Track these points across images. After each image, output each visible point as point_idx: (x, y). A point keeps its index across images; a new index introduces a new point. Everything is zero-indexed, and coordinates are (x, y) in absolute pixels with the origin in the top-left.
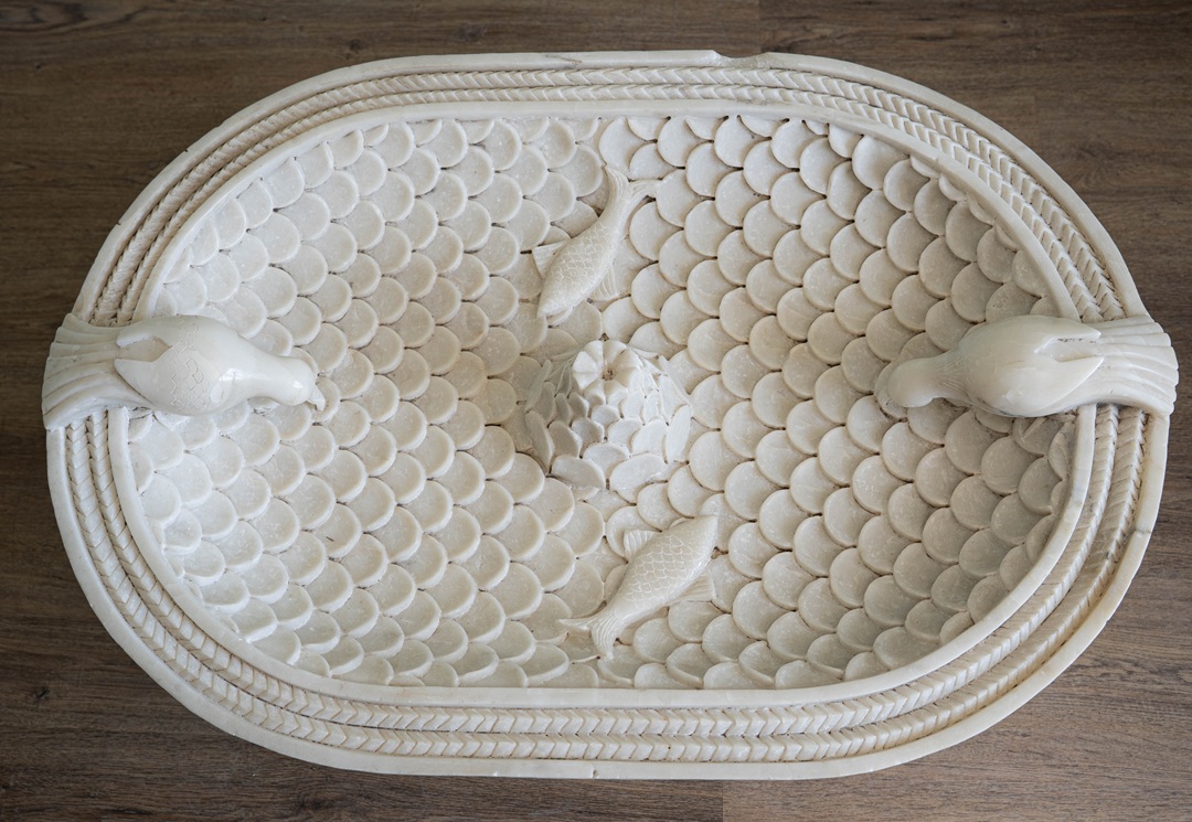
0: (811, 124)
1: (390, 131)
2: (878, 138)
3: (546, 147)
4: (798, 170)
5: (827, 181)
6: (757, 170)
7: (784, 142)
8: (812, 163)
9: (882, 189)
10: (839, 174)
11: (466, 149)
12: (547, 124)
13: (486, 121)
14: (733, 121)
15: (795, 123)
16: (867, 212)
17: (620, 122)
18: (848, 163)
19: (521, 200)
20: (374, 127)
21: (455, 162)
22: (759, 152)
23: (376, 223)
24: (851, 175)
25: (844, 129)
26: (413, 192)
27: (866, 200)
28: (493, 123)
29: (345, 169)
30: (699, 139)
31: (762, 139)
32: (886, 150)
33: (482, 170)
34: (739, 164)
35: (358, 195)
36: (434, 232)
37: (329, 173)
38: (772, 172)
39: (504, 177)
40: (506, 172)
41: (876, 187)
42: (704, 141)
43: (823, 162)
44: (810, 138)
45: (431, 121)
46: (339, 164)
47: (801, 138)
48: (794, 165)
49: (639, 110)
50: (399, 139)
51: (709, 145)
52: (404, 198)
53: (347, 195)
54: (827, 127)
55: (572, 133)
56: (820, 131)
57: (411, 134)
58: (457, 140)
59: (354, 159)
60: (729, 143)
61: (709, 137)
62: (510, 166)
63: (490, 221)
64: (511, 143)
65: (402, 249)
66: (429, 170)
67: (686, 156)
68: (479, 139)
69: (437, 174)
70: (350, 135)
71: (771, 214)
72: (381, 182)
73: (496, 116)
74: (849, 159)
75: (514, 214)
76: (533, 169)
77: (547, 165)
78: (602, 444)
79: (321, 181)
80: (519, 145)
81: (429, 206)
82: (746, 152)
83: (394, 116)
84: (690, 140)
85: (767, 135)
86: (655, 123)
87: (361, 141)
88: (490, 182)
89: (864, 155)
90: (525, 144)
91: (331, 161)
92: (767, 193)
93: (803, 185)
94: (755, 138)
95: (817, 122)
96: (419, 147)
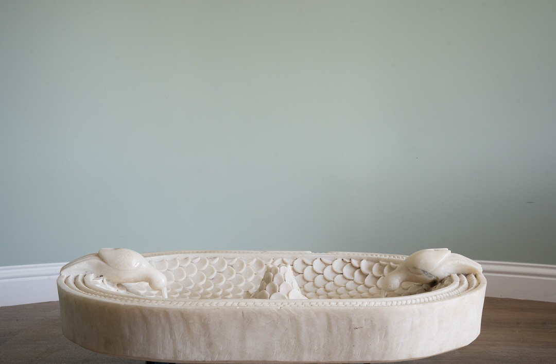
0: (345, 259)
1: (201, 259)
2: (368, 260)
3: (254, 267)
4: (342, 274)
5: (353, 275)
6: (328, 272)
7: (337, 265)
8: (347, 271)
9: (372, 273)
10: (357, 273)
11: (226, 267)
12: (255, 260)
13: (234, 259)
14: (318, 260)
15: (340, 260)
16: (368, 280)
17: (280, 259)
19: (244, 282)
20: (195, 258)
21: (222, 270)
22: (328, 269)
23: (191, 284)
24: (361, 272)
25: (356, 259)
26: (206, 277)
27: (367, 278)
28: (236, 259)
29: (183, 267)
30: (307, 265)
31: (329, 265)
32: (371, 263)
33: (231, 273)
34: (322, 273)
35: (186, 276)
36: (212, 287)
37: (177, 267)
38: (334, 274)
39: (239, 275)
40: (240, 274)
41: (370, 273)
42: (309, 265)
43: (351, 270)
44: (345, 263)
45: (215, 258)
46: (181, 265)
47: (342, 264)
48: (341, 272)
49: (287, 255)
50: (203, 262)
51: (311, 267)
52: (202, 279)
53: (182, 276)
54: (351, 259)
55: (264, 262)
56: (348, 261)
57: (208, 261)
58: (223, 264)
59: (186, 265)
60: (317, 266)
61: (311, 264)
62: (241, 272)
63: (233, 286)
64: (242, 265)
65: (200, 289)
66: (212, 272)
67: (303, 270)
68: (231, 264)
69: (215, 273)
70: (186, 259)
71: (335, 285)
72: (195, 274)
73: (238, 257)
74: (360, 268)
75: (242, 285)
76: (249, 273)
77: (255, 272)
78: (277, 293)
79: (173, 269)
80: (245, 265)
81: (211, 281)
82: (324, 269)
83: (202, 255)
84: (304, 266)
85: (330, 264)
86: (292, 260)
87: (190, 260)
88: (234, 276)
89: (364, 265)
90: (247, 265)
91: (178, 264)
92: (332, 280)
93: (345, 278)
94: (327, 265)
95: (347, 259)
96: (210, 264)
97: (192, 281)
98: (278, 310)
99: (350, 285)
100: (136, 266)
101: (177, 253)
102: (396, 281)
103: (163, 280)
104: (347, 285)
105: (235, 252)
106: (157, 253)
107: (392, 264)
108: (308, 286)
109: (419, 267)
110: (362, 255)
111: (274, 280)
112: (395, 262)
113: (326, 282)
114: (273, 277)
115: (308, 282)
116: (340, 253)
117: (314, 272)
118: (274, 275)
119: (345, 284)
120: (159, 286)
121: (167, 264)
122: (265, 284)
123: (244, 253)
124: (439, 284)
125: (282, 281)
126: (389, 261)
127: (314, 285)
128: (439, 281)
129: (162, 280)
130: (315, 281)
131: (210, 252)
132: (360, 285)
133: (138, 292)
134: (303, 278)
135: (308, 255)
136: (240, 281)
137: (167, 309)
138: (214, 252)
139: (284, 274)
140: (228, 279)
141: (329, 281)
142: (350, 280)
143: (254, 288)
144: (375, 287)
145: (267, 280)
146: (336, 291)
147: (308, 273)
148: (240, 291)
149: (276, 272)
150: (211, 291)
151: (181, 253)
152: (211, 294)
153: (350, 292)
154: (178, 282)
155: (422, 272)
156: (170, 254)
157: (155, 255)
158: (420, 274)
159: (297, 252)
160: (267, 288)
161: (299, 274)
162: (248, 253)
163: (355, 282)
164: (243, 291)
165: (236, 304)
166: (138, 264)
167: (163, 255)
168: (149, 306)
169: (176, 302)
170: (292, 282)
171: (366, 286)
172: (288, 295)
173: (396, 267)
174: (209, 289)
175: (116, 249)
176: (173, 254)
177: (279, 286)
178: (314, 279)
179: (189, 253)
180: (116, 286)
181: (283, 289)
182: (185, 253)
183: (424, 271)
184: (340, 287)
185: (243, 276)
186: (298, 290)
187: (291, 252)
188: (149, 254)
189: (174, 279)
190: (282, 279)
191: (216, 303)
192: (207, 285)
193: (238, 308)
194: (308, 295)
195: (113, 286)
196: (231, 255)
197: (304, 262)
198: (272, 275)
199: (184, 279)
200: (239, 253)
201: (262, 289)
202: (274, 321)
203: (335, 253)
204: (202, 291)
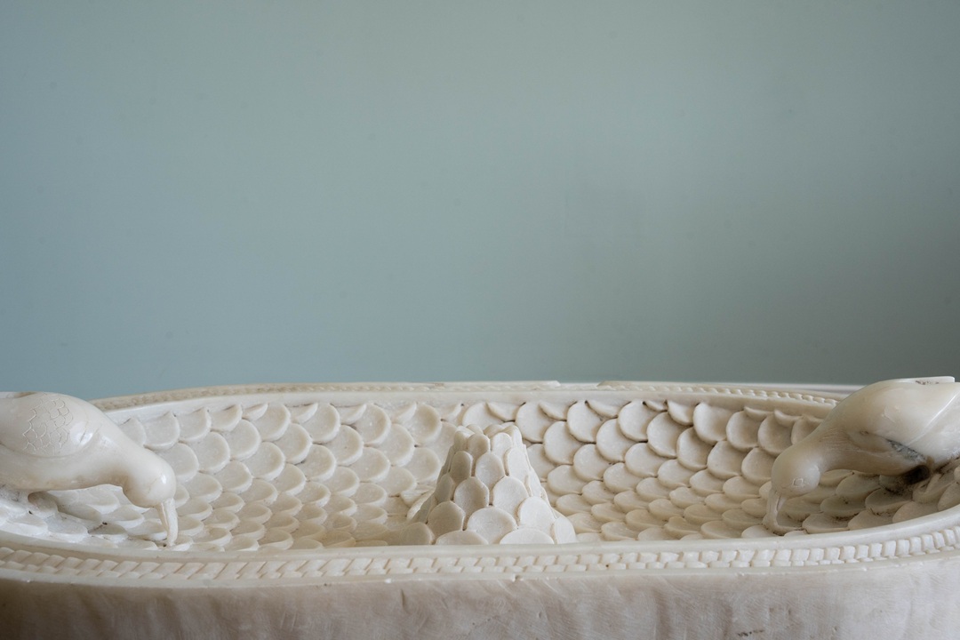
0: (651, 403)
1: (269, 410)
2: (713, 403)
3: (413, 429)
4: (646, 442)
5: (675, 446)
6: (607, 438)
7: (630, 418)
8: (658, 433)
9: (726, 440)
10: (684, 438)
11: (337, 428)
12: (414, 408)
13: (358, 405)
14: (581, 406)
15: (637, 404)
16: (716, 459)
17: (479, 407)
18: (691, 429)
19: (389, 467)
20: (253, 406)
21: (327, 437)
22: (608, 428)
23: (244, 478)
24: (695, 437)
25: (680, 402)
26: (283, 458)
27: (714, 452)
28: (364, 407)
29: (221, 433)
30: (553, 419)
31: (609, 418)
32: (722, 413)
33: (352, 445)
34: (591, 440)
35: (229, 457)
36: (302, 485)
37: (205, 433)
38: (623, 444)
39: (371, 449)
40: (375, 446)
41: (719, 439)
42: (558, 420)
43: (667, 431)
44: (652, 414)
45: (307, 405)
46: (216, 428)
47: (645, 415)
48: (642, 437)
49: (498, 394)
50: (276, 416)
51: (562, 423)
52: (274, 462)
53: (219, 455)
54: (666, 403)
55: (438, 413)
56: (660, 407)
57: (288, 414)
58: (330, 420)
59: (230, 426)
60: (580, 421)
61: (562, 417)
62: (379, 441)
63: (358, 480)
64: (380, 422)
65: (268, 493)
66: (301, 443)
67: (543, 434)
68: (350, 420)
69: (310, 445)
70: (230, 408)
71: (628, 471)
72: (254, 448)
73: (369, 399)
74: (691, 425)
75: (382, 476)
76: (401, 444)
77: (414, 442)
78: (487, 508)
79: (196, 438)
80: (389, 423)
81: (298, 469)
82: (596, 430)
83: (274, 397)
84: (545, 422)
85: (613, 415)
86: (512, 408)
87: (240, 414)
88: (359, 454)
89: (703, 418)
90: (394, 422)
91: (209, 424)
92: (621, 458)
93: (653, 453)
94: (603, 418)
95: (656, 401)
96: (294, 421)
97: (247, 470)
98: (511, 585)
99: (667, 470)
100: (84, 442)
101: (204, 394)
102: (810, 469)
103: (164, 480)
104: (660, 472)
105: (361, 389)
106: (149, 396)
107: (779, 414)
108: (559, 477)
109: (880, 432)
110: (695, 389)
111: (477, 474)
112: (787, 410)
113: (603, 464)
114: (474, 465)
115: (556, 464)
116: (636, 384)
117: (571, 436)
118: (476, 458)
119: (657, 469)
120: (152, 495)
121: (177, 426)
122: (452, 482)
123: (383, 389)
124: (936, 478)
125: (498, 474)
126: (770, 407)
127: (574, 474)
128: (932, 467)
129: (159, 477)
130: (575, 461)
131: (293, 389)
132: (697, 471)
133: (95, 512)
134: (544, 454)
135: (554, 391)
136: (377, 465)
137: (169, 591)
138: (305, 389)
139: (504, 456)
140: (345, 462)
141: (613, 463)
142: (667, 458)
143: (415, 485)
144: (738, 479)
145: (457, 470)
146: (635, 491)
147: (555, 441)
148: (377, 495)
149: (481, 449)
150: (299, 495)
151: (215, 394)
152: (300, 507)
153: (673, 494)
154: (207, 473)
155: (888, 445)
156: (186, 398)
157: (146, 402)
158: (884, 451)
159: (521, 384)
160: (459, 494)
161: (533, 443)
162: (394, 389)
163: (681, 465)
164: (386, 494)
165: (379, 567)
166: (91, 435)
167: (166, 400)
168: (111, 584)
169: (197, 566)
170: (527, 477)
171: (712, 475)
172: (516, 514)
173: (793, 423)
174: (292, 492)
175: (23, 395)
176: (195, 396)
177: (492, 488)
178: (572, 456)
179: (236, 393)
180: (25, 499)
181: (501, 499)
182: (225, 393)
183: (893, 443)
184: (644, 477)
185: (383, 454)
186: (542, 497)
187: (507, 385)
188: (127, 399)
189: (198, 466)
190: (499, 468)
191: (320, 562)
192: (288, 481)
193: (388, 581)
194: (562, 501)
195: (17, 501)
196: (350, 396)
197: (543, 413)
198: (470, 457)
199: (224, 464)
200: (371, 389)
201: (442, 495)
202: (497, 617)
203: (622, 385)
204: (274, 498)
